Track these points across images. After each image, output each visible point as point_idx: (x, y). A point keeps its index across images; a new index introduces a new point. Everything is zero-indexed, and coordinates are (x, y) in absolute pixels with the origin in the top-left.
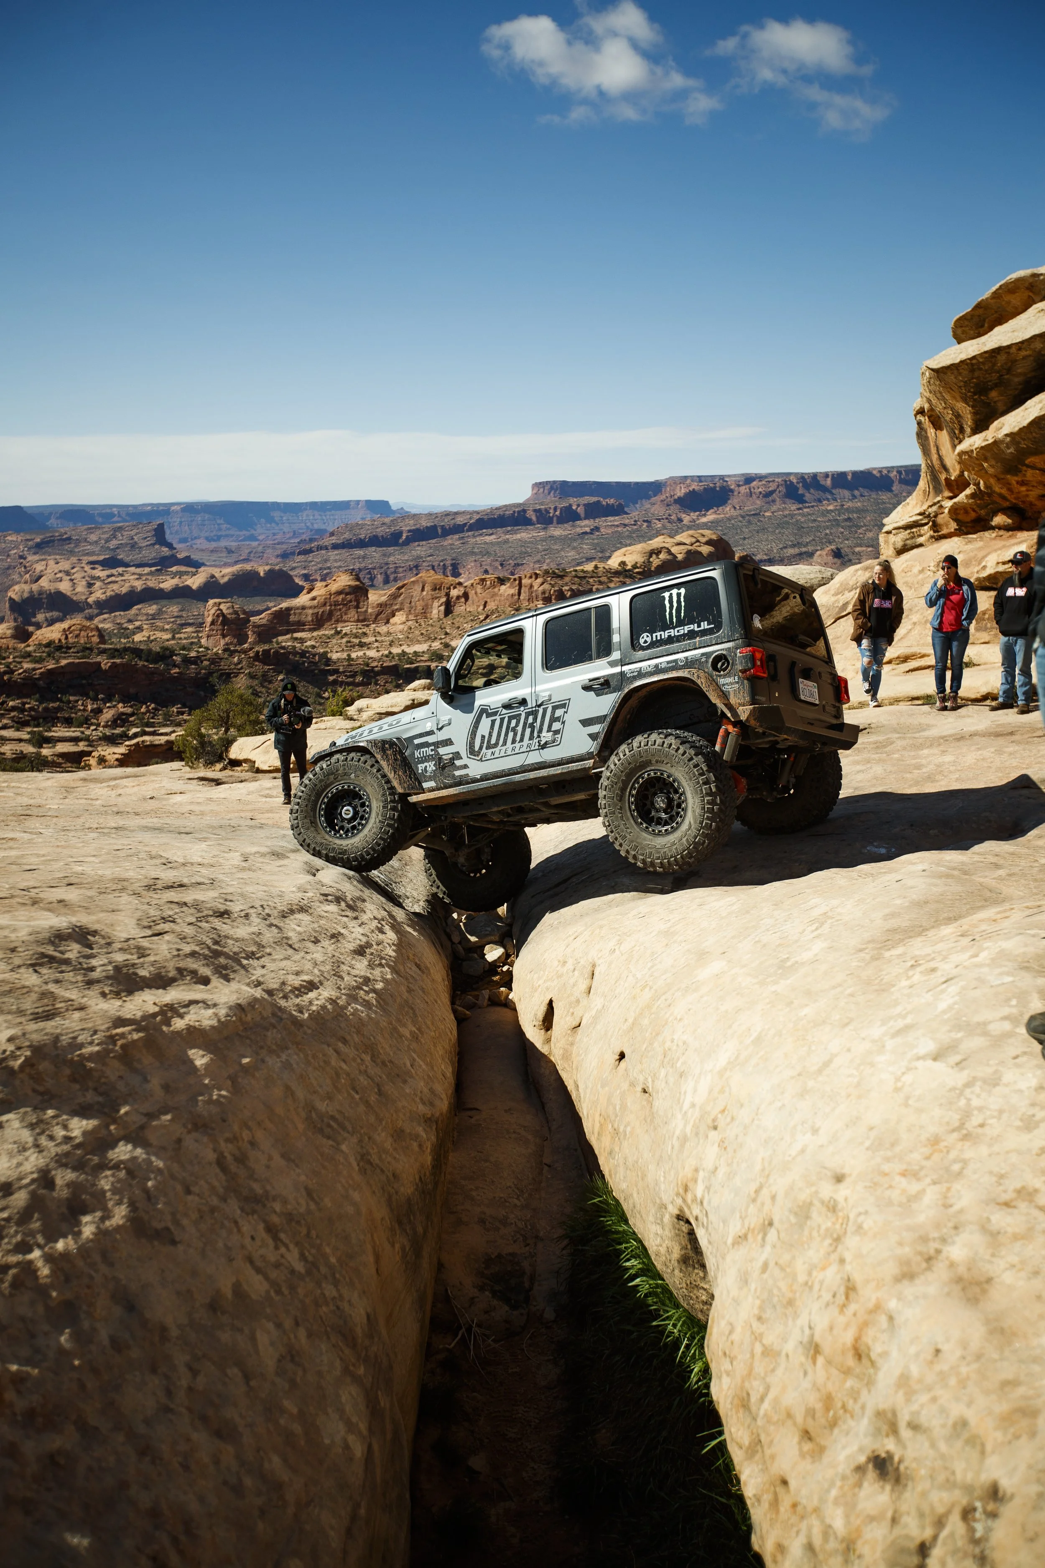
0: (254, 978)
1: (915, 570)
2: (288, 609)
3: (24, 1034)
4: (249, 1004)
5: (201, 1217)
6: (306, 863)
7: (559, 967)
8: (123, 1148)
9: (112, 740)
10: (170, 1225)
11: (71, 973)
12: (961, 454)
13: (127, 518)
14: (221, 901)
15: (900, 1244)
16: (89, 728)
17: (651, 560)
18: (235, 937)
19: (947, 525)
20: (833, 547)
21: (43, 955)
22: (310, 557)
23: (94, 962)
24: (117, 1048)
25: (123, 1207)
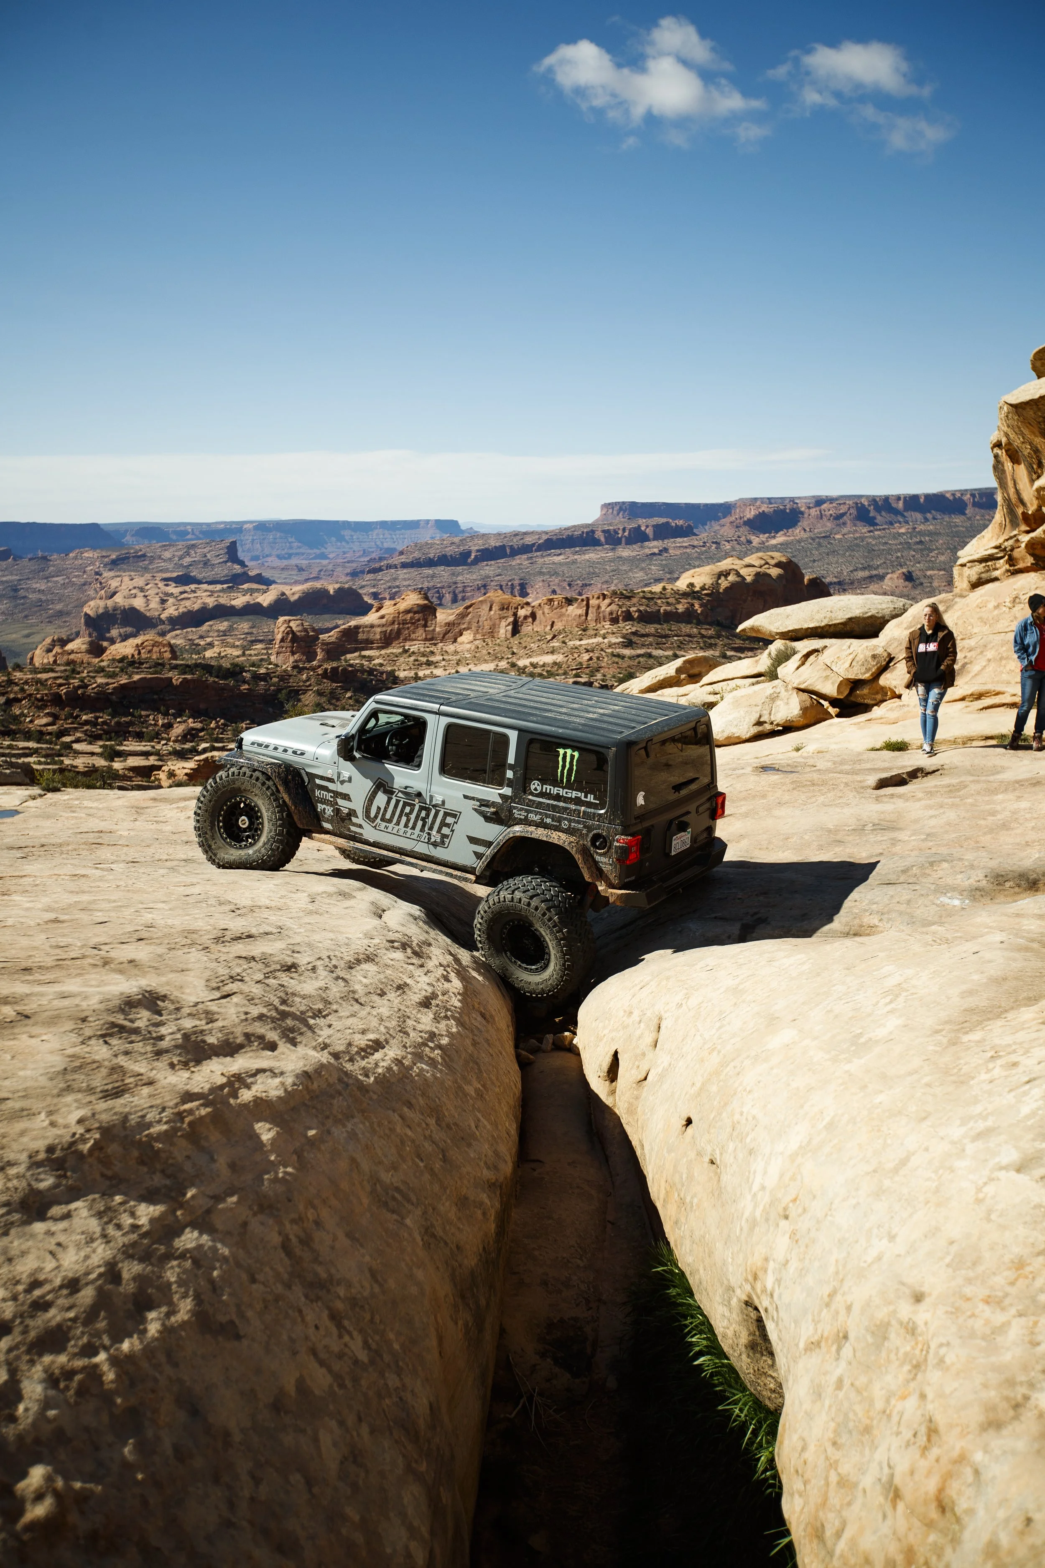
0: (320, 1040)
1: (991, 605)
2: (357, 627)
3: (94, 1115)
4: (316, 1071)
5: (266, 1307)
6: (373, 903)
7: (625, 1018)
8: (189, 1235)
9: (182, 755)
10: (234, 1317)
11: (141, 1044)
12: (1038, 490)
13: (201, 536)
14: (289, 952)
15: (985, 1386)
16: (159, 743)
17: (720, 581)
18: (302, 993)
19: (1023, 560)
20: (904, 570)
21: (113, 1025)
22: (379, 576)
23: (163, 1030)
24: (185, 1126)
25: (189, 1300)
